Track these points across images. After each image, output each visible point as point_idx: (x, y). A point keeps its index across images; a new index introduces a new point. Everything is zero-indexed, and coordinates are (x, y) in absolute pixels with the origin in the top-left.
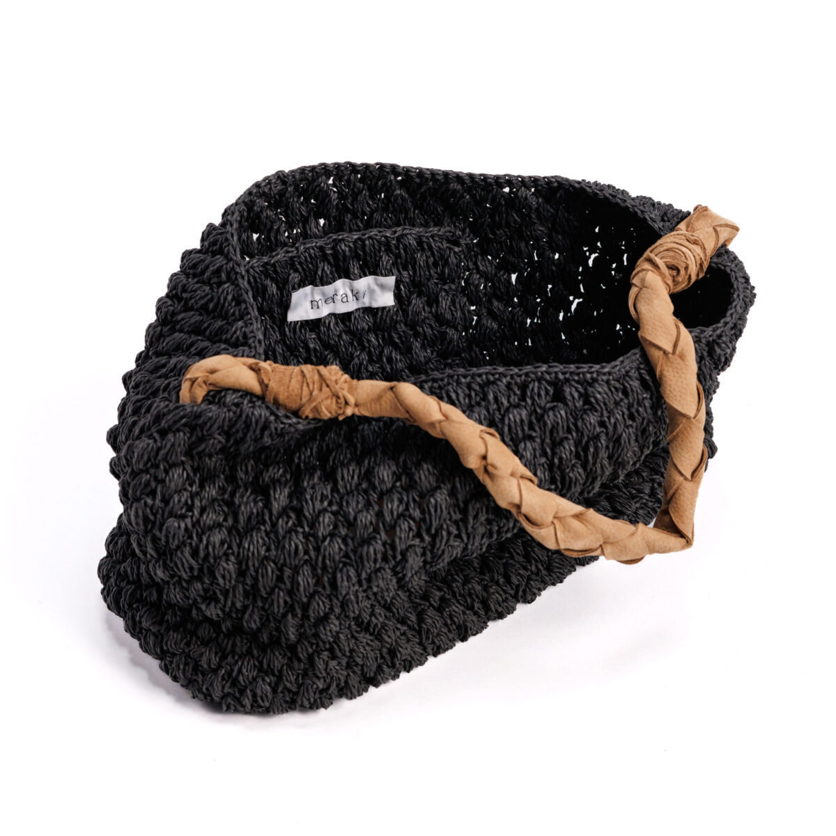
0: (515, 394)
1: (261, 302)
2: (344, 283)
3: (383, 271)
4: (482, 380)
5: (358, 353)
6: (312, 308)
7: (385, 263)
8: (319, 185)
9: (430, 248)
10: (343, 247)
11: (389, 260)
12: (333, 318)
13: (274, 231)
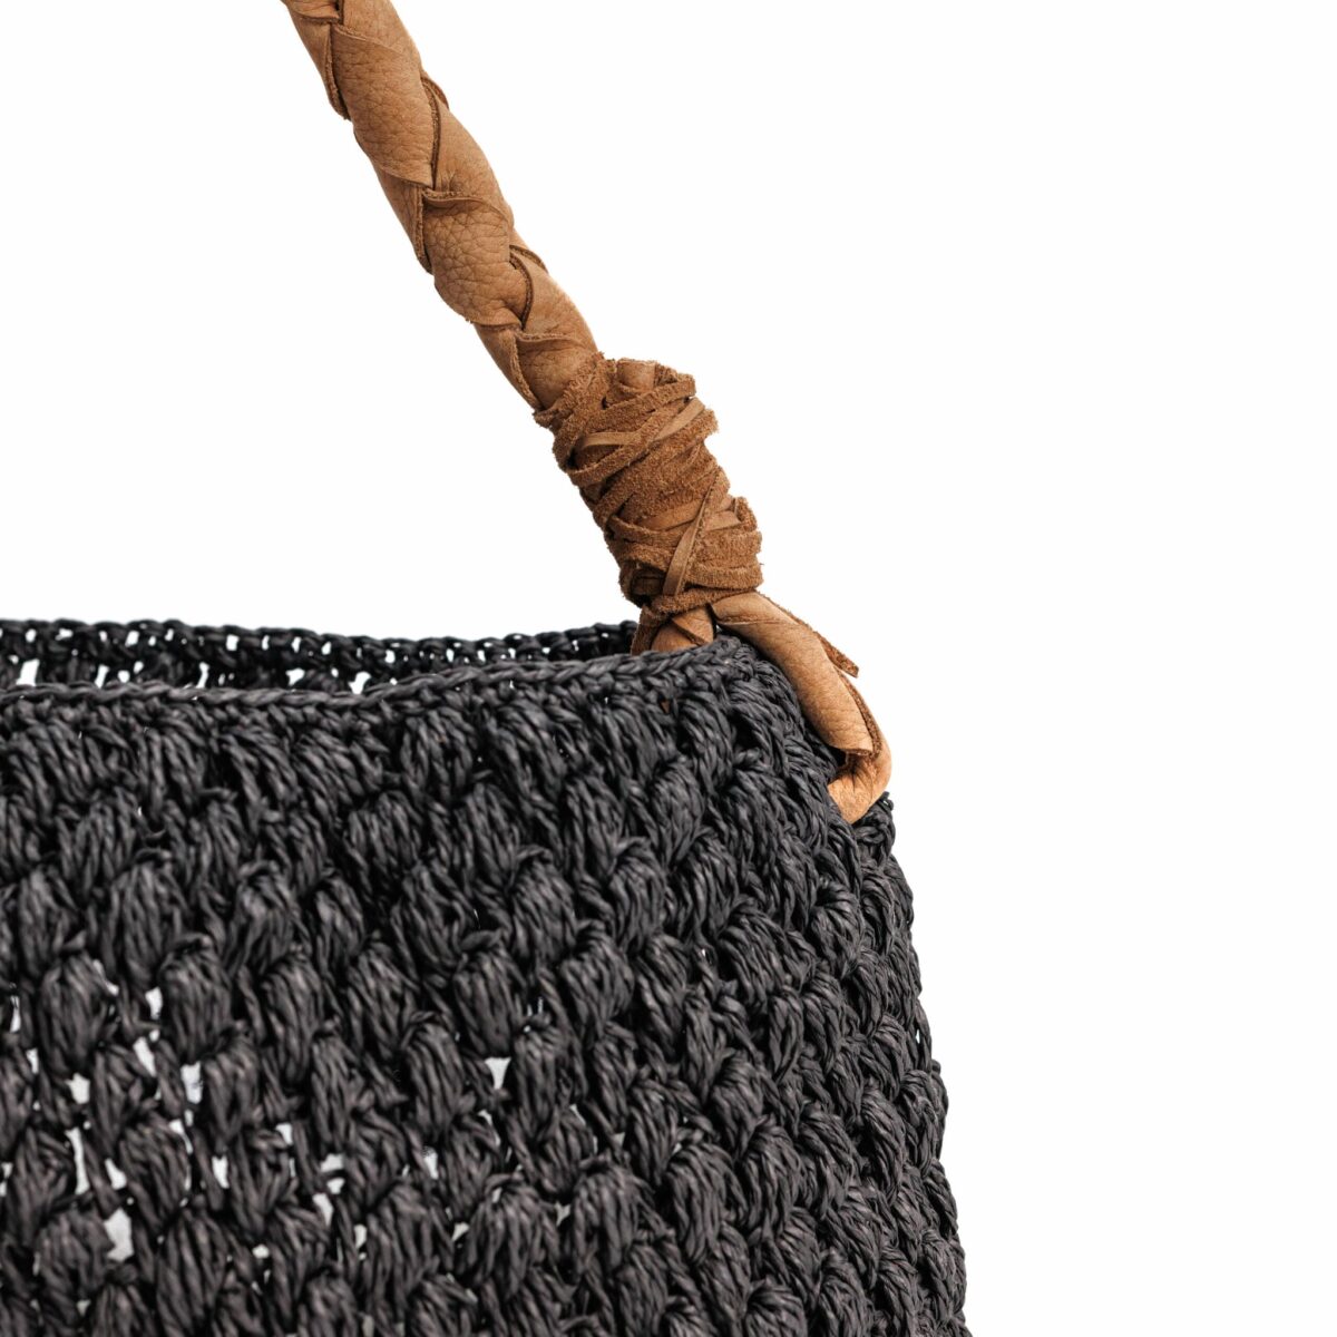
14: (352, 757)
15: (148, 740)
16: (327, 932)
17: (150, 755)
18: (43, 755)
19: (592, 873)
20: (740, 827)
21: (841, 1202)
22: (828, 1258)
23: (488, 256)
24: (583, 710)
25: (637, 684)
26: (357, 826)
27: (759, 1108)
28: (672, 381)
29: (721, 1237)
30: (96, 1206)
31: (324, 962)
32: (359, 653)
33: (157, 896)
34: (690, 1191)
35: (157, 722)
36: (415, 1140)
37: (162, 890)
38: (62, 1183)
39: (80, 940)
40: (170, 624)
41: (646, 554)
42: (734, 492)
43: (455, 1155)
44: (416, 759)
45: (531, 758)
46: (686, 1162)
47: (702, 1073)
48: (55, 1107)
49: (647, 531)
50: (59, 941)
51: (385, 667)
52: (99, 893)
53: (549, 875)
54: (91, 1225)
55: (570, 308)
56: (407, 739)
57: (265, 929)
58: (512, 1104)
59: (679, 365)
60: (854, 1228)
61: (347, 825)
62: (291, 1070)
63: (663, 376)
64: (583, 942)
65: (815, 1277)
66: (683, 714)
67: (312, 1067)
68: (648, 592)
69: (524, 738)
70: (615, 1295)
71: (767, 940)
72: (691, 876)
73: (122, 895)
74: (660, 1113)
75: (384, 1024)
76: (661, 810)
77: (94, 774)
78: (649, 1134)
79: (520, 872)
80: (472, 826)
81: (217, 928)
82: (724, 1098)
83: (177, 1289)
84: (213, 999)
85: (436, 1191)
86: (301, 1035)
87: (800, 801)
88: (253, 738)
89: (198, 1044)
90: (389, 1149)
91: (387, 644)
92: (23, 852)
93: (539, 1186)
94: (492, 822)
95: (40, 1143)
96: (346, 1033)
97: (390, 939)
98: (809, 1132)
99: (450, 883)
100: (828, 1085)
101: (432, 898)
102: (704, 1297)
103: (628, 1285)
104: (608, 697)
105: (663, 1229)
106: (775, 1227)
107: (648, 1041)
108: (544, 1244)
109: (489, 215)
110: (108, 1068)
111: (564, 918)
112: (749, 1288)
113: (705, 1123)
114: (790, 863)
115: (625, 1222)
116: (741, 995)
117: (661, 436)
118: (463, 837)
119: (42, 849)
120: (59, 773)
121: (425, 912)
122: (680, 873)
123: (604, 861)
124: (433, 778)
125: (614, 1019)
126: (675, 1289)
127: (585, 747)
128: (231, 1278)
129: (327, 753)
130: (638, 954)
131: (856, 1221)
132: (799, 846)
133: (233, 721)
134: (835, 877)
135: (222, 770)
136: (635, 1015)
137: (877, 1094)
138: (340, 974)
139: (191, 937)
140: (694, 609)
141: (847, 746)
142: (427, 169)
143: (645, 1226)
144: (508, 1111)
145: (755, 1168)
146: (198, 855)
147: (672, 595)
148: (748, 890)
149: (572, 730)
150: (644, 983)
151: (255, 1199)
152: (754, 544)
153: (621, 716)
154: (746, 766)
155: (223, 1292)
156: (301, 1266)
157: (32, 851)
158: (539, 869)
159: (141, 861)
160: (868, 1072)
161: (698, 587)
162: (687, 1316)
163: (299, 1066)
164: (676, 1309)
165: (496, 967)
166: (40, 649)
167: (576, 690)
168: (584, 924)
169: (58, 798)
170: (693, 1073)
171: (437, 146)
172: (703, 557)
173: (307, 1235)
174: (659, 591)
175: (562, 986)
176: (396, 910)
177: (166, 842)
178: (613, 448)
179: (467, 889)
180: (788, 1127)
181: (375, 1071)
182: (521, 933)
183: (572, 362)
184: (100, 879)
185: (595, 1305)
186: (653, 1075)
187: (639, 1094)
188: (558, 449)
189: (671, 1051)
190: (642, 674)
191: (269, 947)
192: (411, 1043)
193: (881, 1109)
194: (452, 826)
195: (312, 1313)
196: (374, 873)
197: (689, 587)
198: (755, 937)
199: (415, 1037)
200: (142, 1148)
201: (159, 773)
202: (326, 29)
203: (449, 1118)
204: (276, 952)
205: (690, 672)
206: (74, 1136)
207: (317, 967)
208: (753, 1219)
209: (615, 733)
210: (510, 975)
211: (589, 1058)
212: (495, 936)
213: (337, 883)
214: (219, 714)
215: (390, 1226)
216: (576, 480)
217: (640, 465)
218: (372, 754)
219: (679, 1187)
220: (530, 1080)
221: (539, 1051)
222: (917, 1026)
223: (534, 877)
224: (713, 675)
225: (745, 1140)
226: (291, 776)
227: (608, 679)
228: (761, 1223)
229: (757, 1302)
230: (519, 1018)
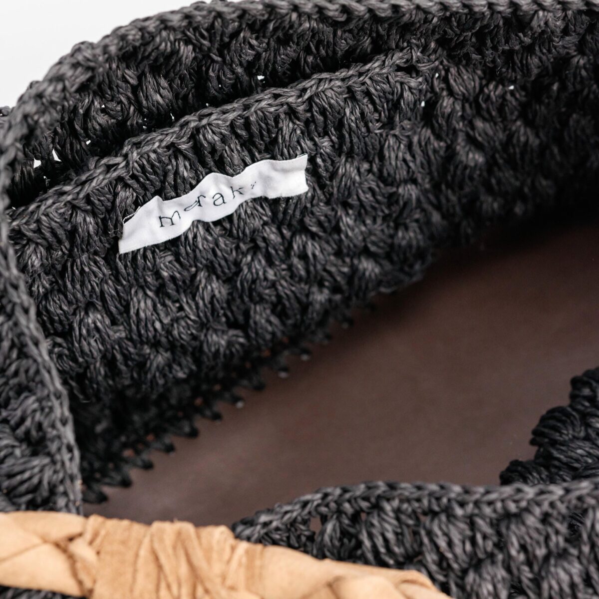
0: (557, 532)
1: (68, 247)
2: (216, 179)
3: (285, 151)
4: (495, 511)
5: (249, 258)
6: (162, 226)
7: (287, 138)
8: (157, 48)
9: (368, 94)
10: (210, 136)
11: (294, 130)
12: (200, 228)
13: (81, 117)
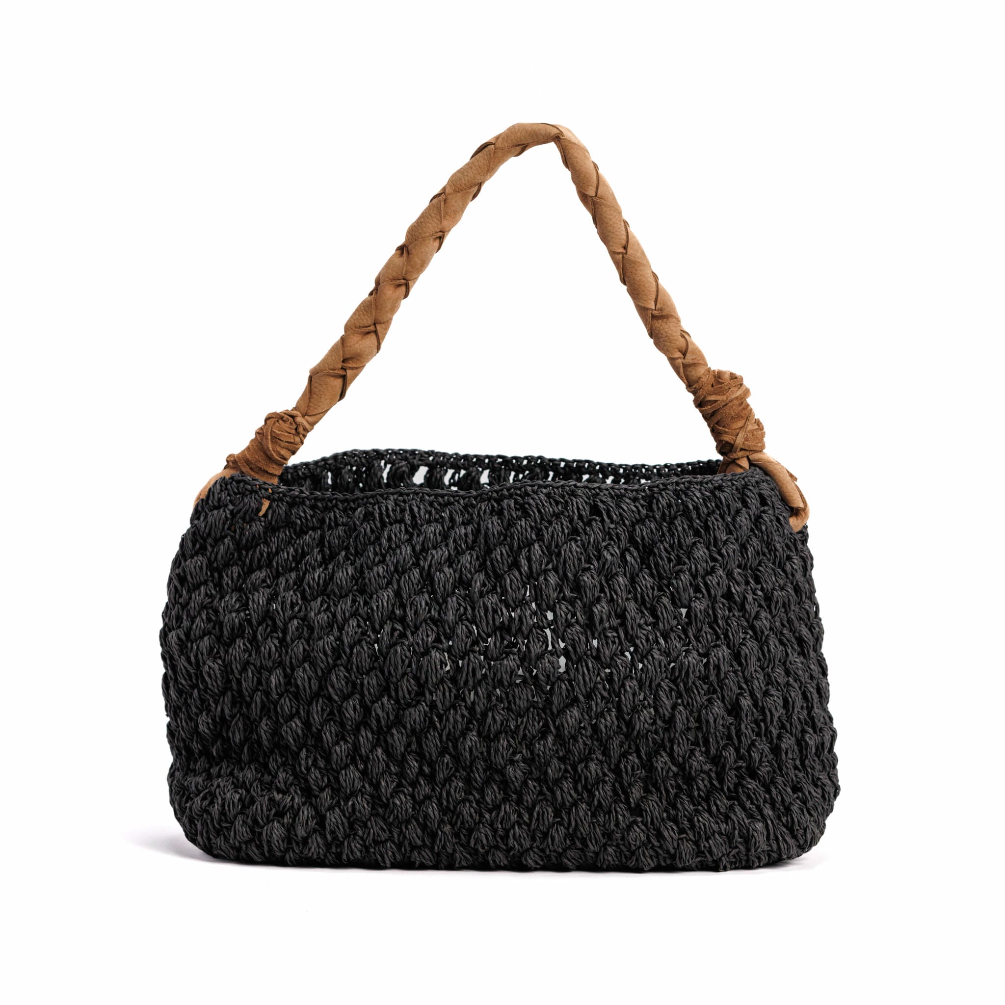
14: (636, 506)
15: (571, 500)
16: (629, 565)
17: (573, 505)
18: (537, 504)
19: (715, 547)
20: (762, 533)
21: (793, 662)
22: (788, 681)
23: (674, 334)
24: (712, 492)
25: (729, 484)
26: (638, 530)
27: (768, 628)
28: (736, 378)
29: (756, 671)
30: (555, 653)
31: (628, 575)
32: (610, 469)
33: (576, 551)
34: (746, 654)
35: (573, 494)
36: (658, 635)
37: (578, 550)
38: (544, 646)
39: (550, 566)
40: (540, 457)
41: (727, 438)
42: (756, 417)
43: (671, 640)
44: (658, 508)
45: (696, 508)
46: (745, 645)
47: (750, 615)
48: (542, 621)
49: (727, 430)
50: (543, 566)
51: (620, 474)
52: (556, 550)
53: (702, 547)
54: (555, 660)
55: (699, 351)
56: (655, 501)
57: (611, 562)
58: (689, 623)
59: (738, 373)
60: (797, 671)
61: (635, 530)
62: (619, 610)
63: (733, 377)
64: (713, 570)
65: (784, 687)
66: (744, 494)
67: (625, 610)
68: (727, 451)
69: (694, 502)
70: (722, 688)
71: (771, 571)
72: (746, 549)
73: (565, 551)
74: (736, 628)
75: (648, 596)
76: (737, 526)
77: (554, 511)
78: (733, 635)
79: (692, 547)
80: (677, 531)
81: (596, 564)
82: (757, 624)
83: (582, 682)
84: (595, 586)
85: (665, 652)
86: (622, 599)
87: (781, 524)
88: (605, 500)
89: (590, 601)
90: (651, 637)
91: (621, 466)
92: (531, 537)
93: (698, 651)
94: (684, 529)
95: (537, 633)
96: (635, 599)
97: (649, 567)
98: (782, 638)
99: (669, 549)
100: (788, 622)
101: (664, 554)
102: (749, 691)
103: (726, 686)
104: (720, 488)
105: (737, 667)
106: (772, 669)
107: (732, 604)
108: (699, 671)
109: (674, 320)
110: (560, 608)
111: (707, 562)
112: (764, 689)
113: (750, 632)
114: (778, 545)
115: (726, 664)
116: (762, 589)
117: (733, 397)
118: (674, 534)
119: (537, 535)
120: (543, 511)
121: (662, 559)
122: (743, 547)
123: (720, 543)
124: (664, 514)
125: (721, 597)
126: (740, 688)
127: (713, 504)
128: (599, 678)
129: (627, 505)
130: (730, 575)
131: (797, 669)
132: (781, 540)
133: (598, 494)
134: (791, 551)
135: (595, 510)
136: (728, 595)
137: (803, 626)
138: (633, 581)
139: (587, 566)
140: (743, 457)
141: (795, 506)
142: (653, 304)
143: (732, 666)
144: (687, 626)
145: (766, 648)
146: (589, 539)
147: (735, 452)
148: (764, 554)
149: (709, 499)
150: (732, 584)
151: (607, 652)
152: (763, 435)
153: (725, 494)
154: (764, 512)
155: (596, 683)
156: (622, 675)
157: (534, 537)
158: (699, 545)
159: (570, 540)
160: (801, 618)
161: (745, 450)
162: (744, 696)
163: (621, 609)
164: (741, 694)
165: (685, 577)
166: (491, 465)
167: (710, 485)
168: (713, 564)
169: (542, 519)
170: (747, 615)
171: (657, 296)
172: (746, 439)
173: (624, 665)
174: (731, 451)
175: (706, 584)
176: (651, 558)
177: (578, 534)
178: (716, 401)
179: (675, 552)
180: (776, 635)
181: (645, 611)
182: (693, 566)
183: (701, 371)
184: (557, 546)
185: (715, 691)
186: (734, 615)
187: (729, 621)
188: (695, 401)
189: (740, 608)
190: (731, 480)
191: (612, 569)
192: (657, 602)
193: (805, 631)
194: (670, 530)
195: (626, 691)
196: (644, 545)
197: (741, 449)
198: (767, 569)
199: (658, 600)
200: (572, 635)
201: (576, 511)
202: (621, 256)
203: (669, 627)
204: (614, 571)
205: (746, 479)
206: (548, 631)
207: (626, 577)
208: (766, 665)
209: (723, 500)
210: (690, 581)
211: (714, 609)
212: (685, 568)
213: (632, 549)
214: (593, 491)
215: (651, 662)
216: (701, 411)
217: (725, 407)
218: (642, 506)
219: (743, 653)
220: (696, 616)
221: (699, 606)
222: (815, 604)
223: (697, 548)
224: (753, 481)
225: (764, 638)
226: (617, 513)
227: (720, 482)
228: (768, 667)
229: (766, 693)
230: (692, 594)
